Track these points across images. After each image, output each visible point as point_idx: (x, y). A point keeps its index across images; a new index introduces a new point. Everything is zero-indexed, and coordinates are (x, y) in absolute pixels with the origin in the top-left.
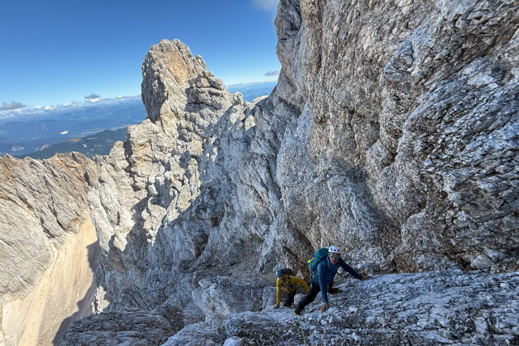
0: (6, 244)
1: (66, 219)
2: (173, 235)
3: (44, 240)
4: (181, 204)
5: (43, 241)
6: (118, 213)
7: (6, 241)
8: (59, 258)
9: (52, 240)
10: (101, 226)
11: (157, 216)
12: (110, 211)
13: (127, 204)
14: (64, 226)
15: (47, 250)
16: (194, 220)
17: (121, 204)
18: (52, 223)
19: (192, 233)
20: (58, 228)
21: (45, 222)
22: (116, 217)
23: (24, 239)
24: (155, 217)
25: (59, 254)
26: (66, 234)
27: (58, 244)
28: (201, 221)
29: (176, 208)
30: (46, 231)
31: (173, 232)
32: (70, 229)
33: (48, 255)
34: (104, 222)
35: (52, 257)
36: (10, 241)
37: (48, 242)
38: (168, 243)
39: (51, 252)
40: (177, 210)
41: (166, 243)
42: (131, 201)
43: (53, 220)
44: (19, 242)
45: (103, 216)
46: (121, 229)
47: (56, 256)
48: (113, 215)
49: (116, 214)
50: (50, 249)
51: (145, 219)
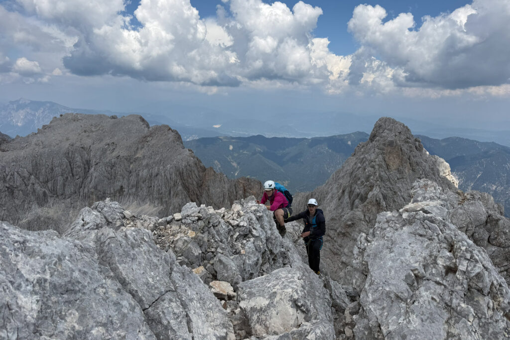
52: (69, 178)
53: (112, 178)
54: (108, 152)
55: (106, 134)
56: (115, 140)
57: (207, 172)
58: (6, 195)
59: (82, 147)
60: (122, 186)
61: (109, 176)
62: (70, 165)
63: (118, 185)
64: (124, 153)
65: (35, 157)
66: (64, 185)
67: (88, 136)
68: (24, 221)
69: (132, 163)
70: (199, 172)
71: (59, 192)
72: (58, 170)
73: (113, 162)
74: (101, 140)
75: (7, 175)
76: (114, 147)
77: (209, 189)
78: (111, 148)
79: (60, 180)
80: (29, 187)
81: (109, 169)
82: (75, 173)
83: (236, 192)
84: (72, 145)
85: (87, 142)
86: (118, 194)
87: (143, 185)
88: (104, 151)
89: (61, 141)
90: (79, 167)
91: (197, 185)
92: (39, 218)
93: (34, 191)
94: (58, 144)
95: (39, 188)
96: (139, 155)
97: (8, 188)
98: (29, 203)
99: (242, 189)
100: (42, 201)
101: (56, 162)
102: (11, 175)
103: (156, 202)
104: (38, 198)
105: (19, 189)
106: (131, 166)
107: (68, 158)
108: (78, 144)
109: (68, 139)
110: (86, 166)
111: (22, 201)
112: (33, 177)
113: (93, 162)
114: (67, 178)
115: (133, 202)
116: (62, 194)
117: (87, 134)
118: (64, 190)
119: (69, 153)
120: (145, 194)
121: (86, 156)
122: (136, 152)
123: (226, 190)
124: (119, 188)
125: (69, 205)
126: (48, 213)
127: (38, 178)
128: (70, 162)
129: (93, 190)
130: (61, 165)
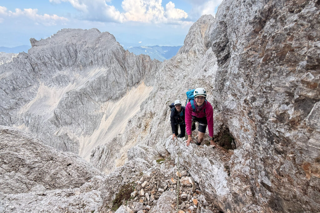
52: (69, 58)
53: (87, 57)
54: (84, 45)
55: (82, 37)
56: (86, 40)
57: (126, 52)
58: (43, 66)
59: (72, 44)
60: (92, 61)
61: (86, 56)
62: (69, 52)
63: (90, 60)
64: (90, 46)
65: (52, 49)
66: (68, 61)
67: (74, 39)
68: (54, 77)
69: (94, 50)
70: (122, 52)
71: (67, 64)
72: (63, 54)
73: (86, 50)
74: (80, 40)
75: (41, 57)
76: (86, 43)
77: (127, 60)
78: (85, 43)
79: (65, 59)
80: (52, 62)
81: (85, 53)
82: (71, 56)
83: (139, 61)
84: (68, 43)
85: (74, 42)
86: (91, 64)
87: (100, 60)
88: (82, 45)
89: (62, 41)
90: (73, 53)
91: (122, 58)
92: (60, 75)
93: (55, 64)
94: (61, 43)
95: (57, 62)
96: (97, 46)
97: (43, 63)
98: (54, 69)
99: (142, 59)
100: (60, 68)
101: (62, 51)
102: (43, 57)
103: (106, 66)
104: (57, 67)
105: (48, 63)
106: (94, 52)
107: (67, 49)
108: (70, 42)
109: (65, 40)
110: (76, 53)
111: (51, 68)
112: (53, 58)
113: (78, 51)
114: (68, 58)
115: (97, 67)
116: (68, 65)
117: (74, 38)
118: (68, 63)
119: (67, 47)
120: (101, 63)
121: (75, 47)
122: (96, 45)
123: (135, 60)
124: (91, 61)
125: (72, 70)
126: (64, 73)
127: (56, 58)
128: (68, 51)
129: (80, 63)
130: (64, 52)
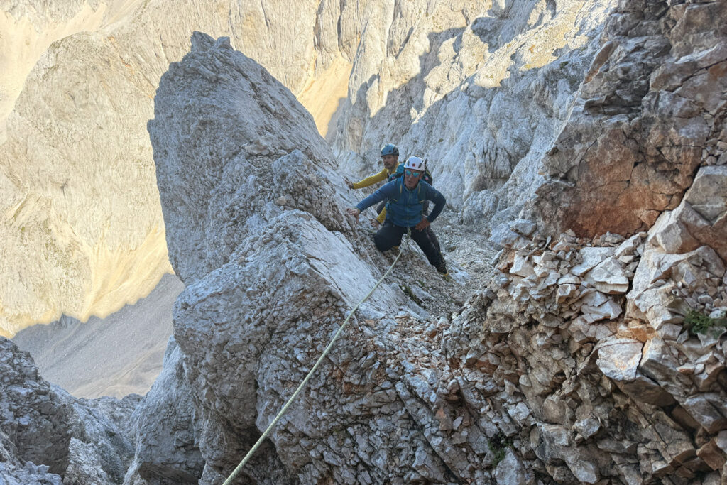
0: (265, 22)
1: (351, 25)
2: (460, 123)
3: (307, 44)
4: (531, 50)
5: (306, 47)
6: (412, 29)
7: (267, 17)
8: (309, 91)
9: (316, 53)
10: (370, 41)
11: (466, 65)
12: (401, 16)
13: (438, 19)
14: (342, 36)
15: (302, 66)
16: (526, 105)
17: (429, 12)
18: (331, 21)
19: (499, 135)
20: (333, 34)
21: (324, 12)
22: (403, 38)
23: (286, 27)
24: (461, 66)
25: (312, 83)
26: (339, 53)
27: (320, 66)
28: (543, 115)
29: (513, 57)
30: (317, 31)
31: (464, 117)
32: (347, 47)
33: (299, 75)
34: (378, 37)
35: (303, 83)
36: (271, 19)
37: (310, 53)
38: (441, 140)
39: (305, 73)
40: (513, 63)
41: (440, 137)
42: (451, 15)
43: (334, 15)
44: (278, 28)
45: (384, 23)
46: (396, 69)
47: (307, 85)
48: (400, 29)
49: (407, 31)
50: (306, 66)
51: (442, 60)
